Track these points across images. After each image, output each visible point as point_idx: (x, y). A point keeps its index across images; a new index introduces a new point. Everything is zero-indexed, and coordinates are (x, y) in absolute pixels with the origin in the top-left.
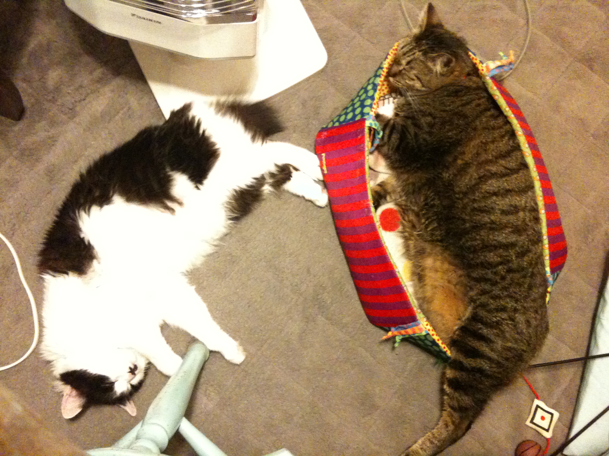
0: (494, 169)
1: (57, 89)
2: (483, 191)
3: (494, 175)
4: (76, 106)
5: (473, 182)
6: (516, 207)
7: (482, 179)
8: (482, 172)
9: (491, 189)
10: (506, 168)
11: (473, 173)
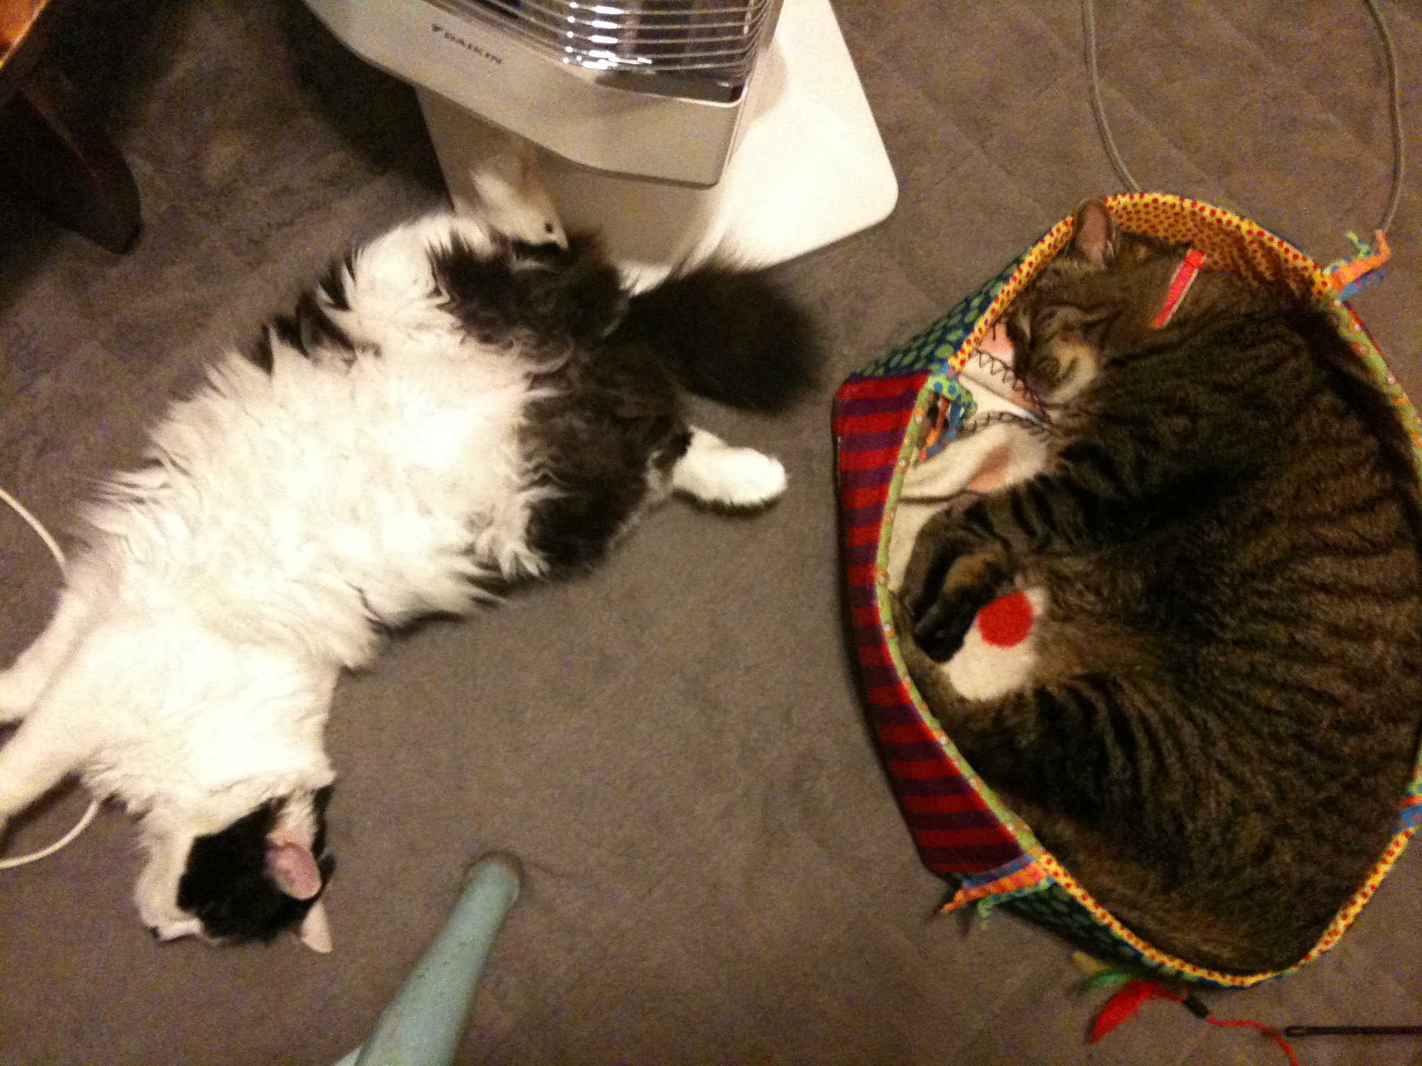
0: (1332, 534)
1: (228, 190)
2: (1295, 577)
3: (1329, 549)
4: (268, 236)
5: (1275, 555)
6: (1370, 626)
7: (1299, 552)
8: (1303, 536)
9: (1319, 577)
10: (1362, 538)
11: (1280, 537)
